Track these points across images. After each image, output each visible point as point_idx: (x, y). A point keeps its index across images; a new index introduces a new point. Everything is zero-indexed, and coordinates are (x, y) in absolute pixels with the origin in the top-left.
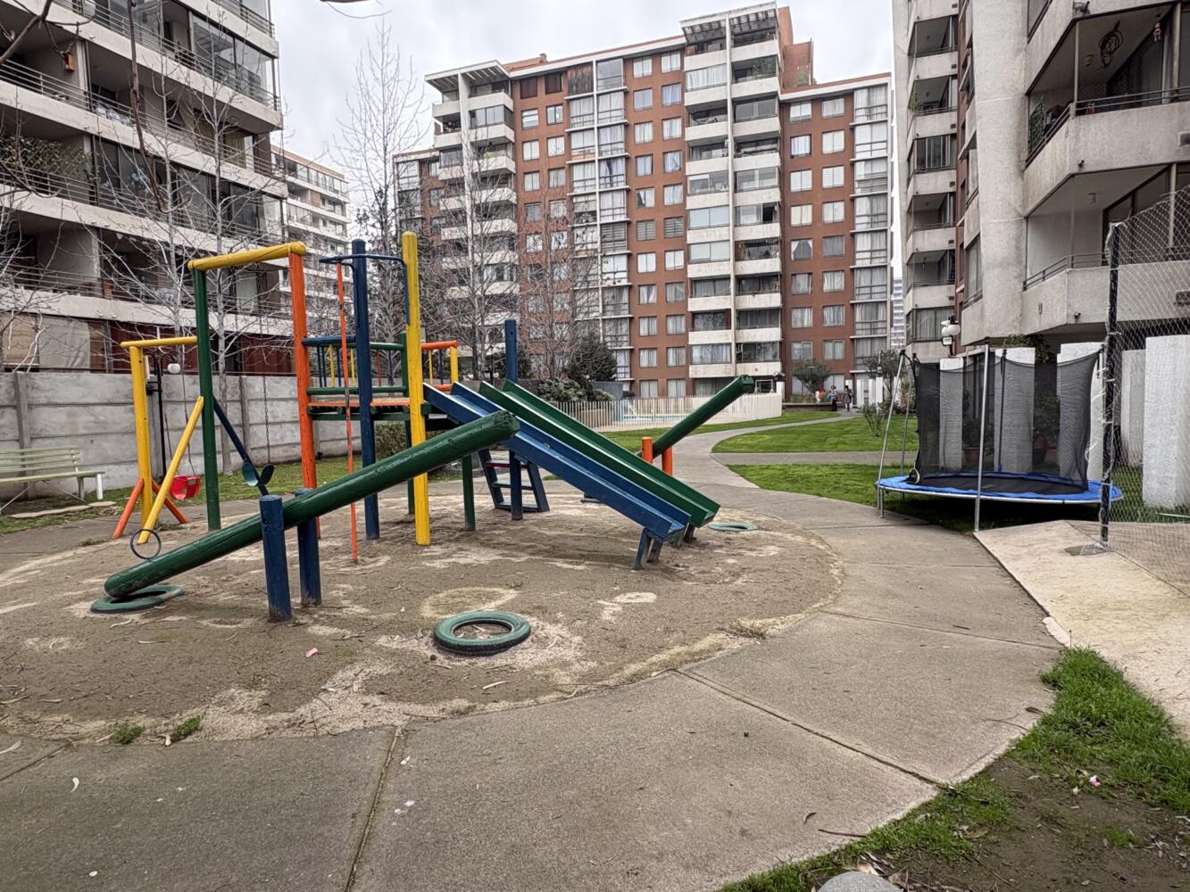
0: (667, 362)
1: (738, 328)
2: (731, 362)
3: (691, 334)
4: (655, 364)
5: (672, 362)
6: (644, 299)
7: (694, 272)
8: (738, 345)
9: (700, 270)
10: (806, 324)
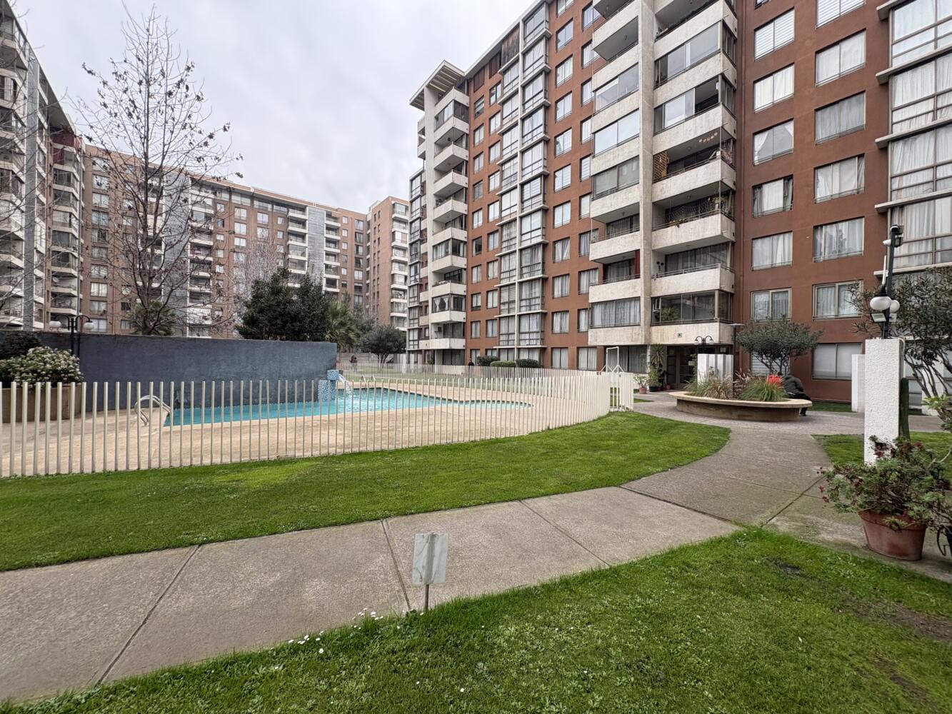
0: (578, 327)
1: (656, 276)
2: (639, 325)
4: (566, 329)
6: (558, 257)
7: (596, 209)
8: (652, 300)
10: (779, 261)
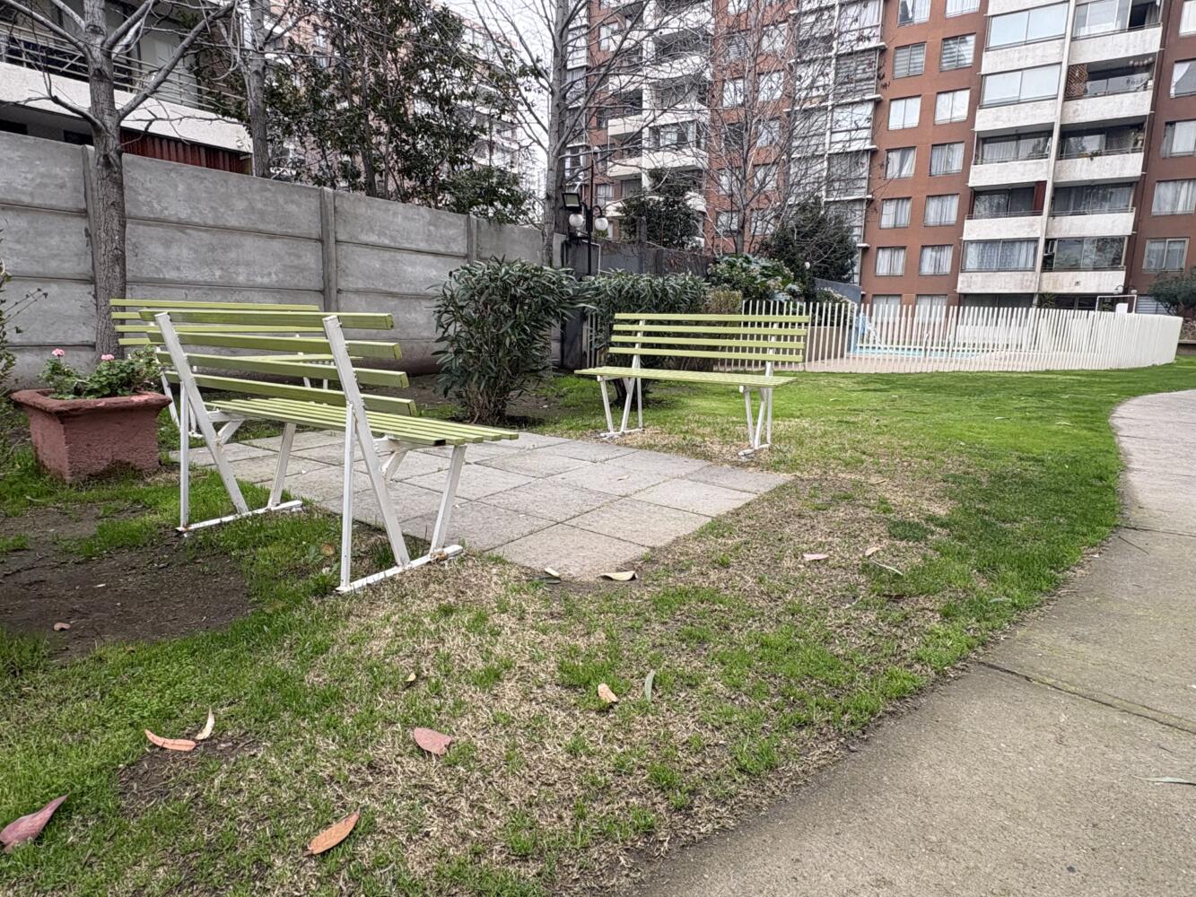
0: (920, 269)
1: (1052, 215)
2: (1033, 270)
3: (968, 224)
4: (899, 271)
5: (927, 269)
6: (893, 170)
7: (986, 121)
8: (1049, 242)
9: (997, 119)
10: (1180, 209)
